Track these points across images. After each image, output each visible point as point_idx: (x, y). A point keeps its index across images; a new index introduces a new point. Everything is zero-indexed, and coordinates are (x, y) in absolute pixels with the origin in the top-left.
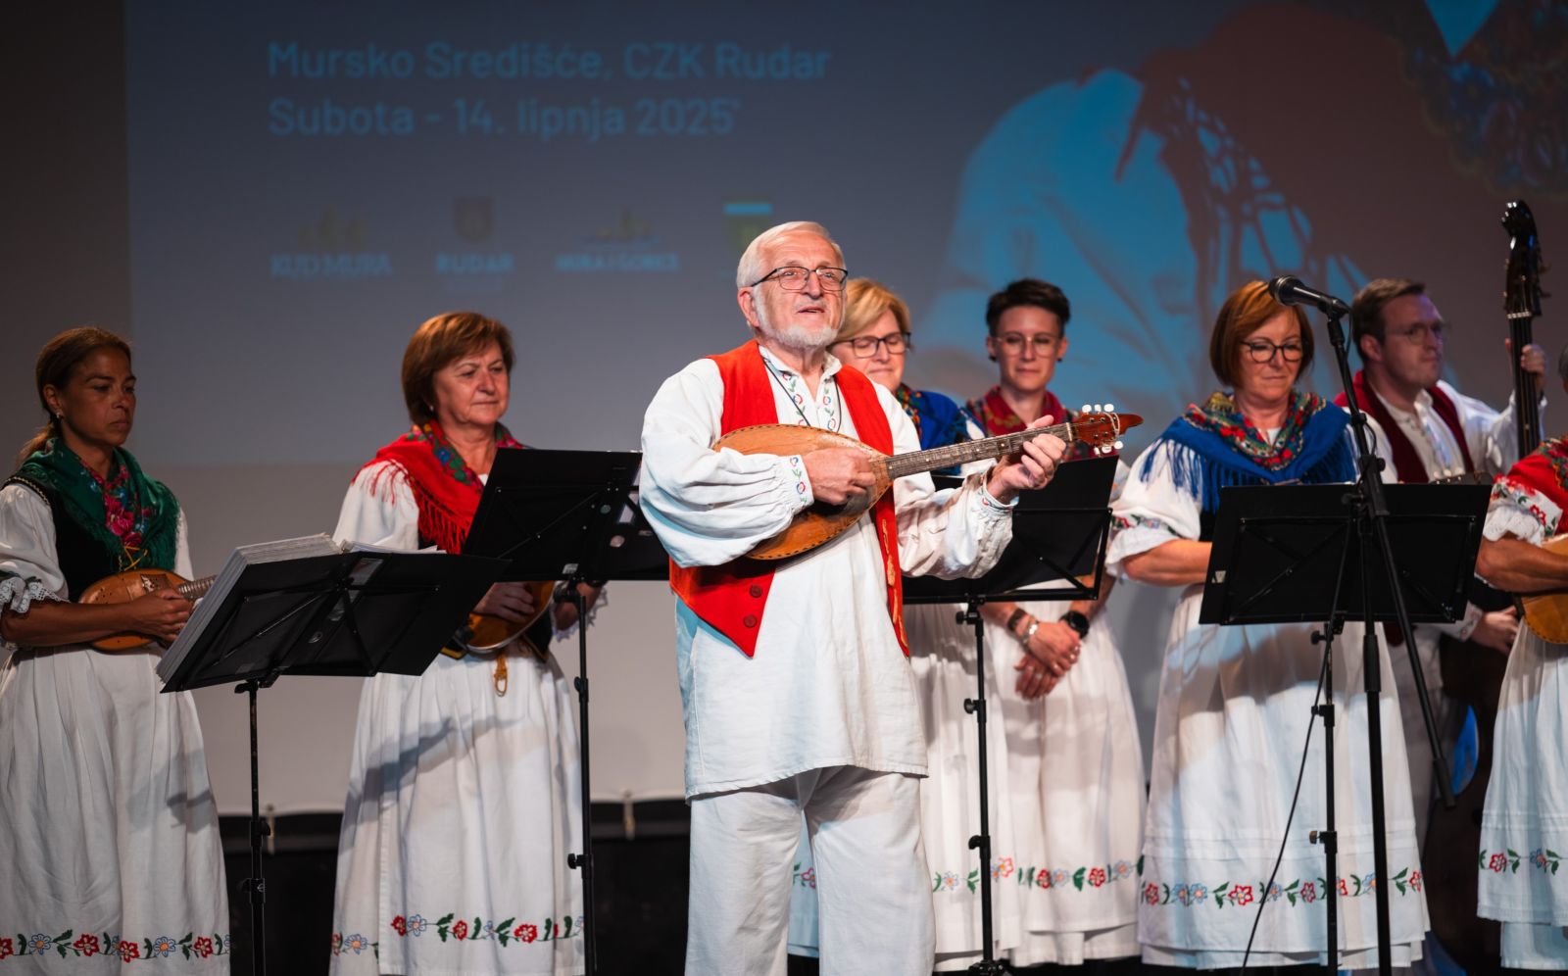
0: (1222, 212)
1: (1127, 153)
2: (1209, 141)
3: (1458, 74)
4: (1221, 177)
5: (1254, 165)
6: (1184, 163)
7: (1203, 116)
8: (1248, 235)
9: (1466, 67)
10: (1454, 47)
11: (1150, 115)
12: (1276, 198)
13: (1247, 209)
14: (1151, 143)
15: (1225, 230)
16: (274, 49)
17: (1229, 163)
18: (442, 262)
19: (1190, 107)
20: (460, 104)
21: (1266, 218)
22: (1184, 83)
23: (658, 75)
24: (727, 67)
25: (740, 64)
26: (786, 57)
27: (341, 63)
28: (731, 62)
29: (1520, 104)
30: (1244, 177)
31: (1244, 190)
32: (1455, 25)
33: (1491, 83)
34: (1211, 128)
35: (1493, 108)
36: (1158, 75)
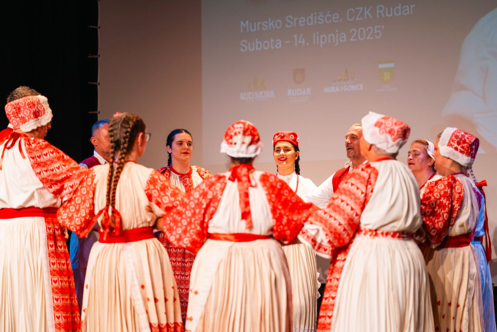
16: (242, 23)
18: (290, 92)
20: (296, 36)
23: (357, 19)
24: (380, 14)
25: (384, 12)
26: (400, 8)
27: (261, 26)
28: (382, 12)
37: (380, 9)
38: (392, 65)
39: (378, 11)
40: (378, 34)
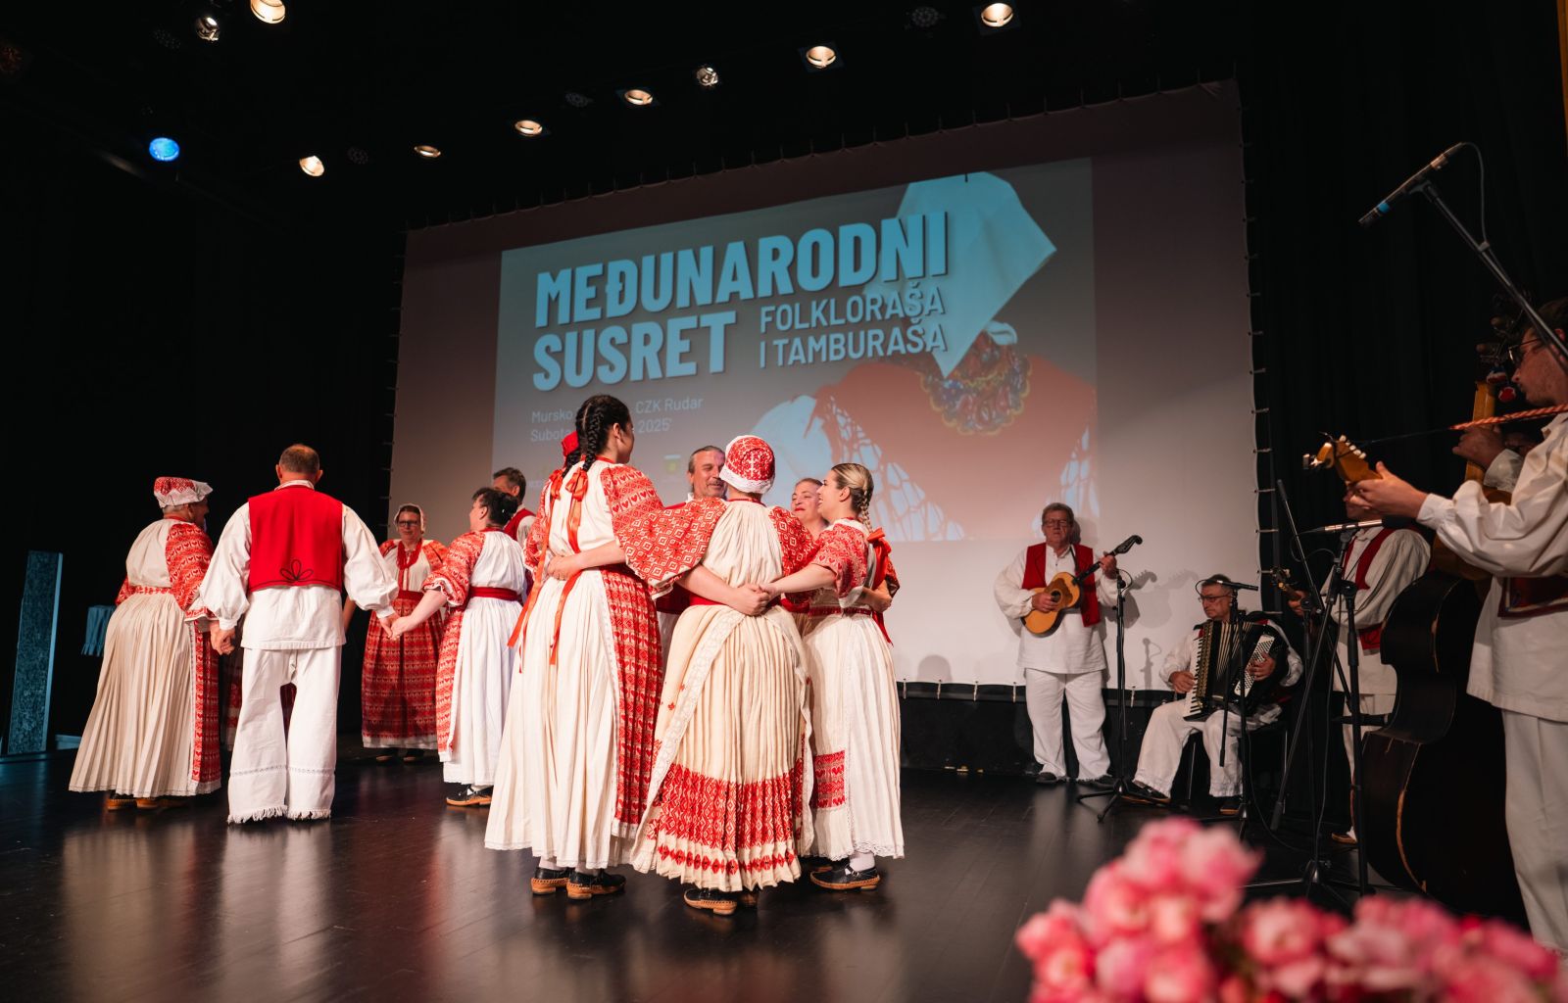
0: (845, 448)
1: (809, 428)
2: (841, 421)
3: (947, 385)
4: (845, 434)
5: (859, 428)
6: (831, 429)
7: (839, 411)
8: (856, 456)
9: (951, 382)
10: (945, 374)
11: (818, 411)
12: (868, 441)
13: (855, 446)
14: (818, 422)
15: (846, 456)
17: (849, 428)
19: (834, 408)
21: (862, 449)
22: (832, 399)
23: (647, 411)
24: (668, 407)
25: (673, 406)
26: (688, 401)
27: (552, 417)
28: (670, 405)
29: (974, 395)
30: (855, 433)
31: (854, 439)
32: (947, 364)
33: (962, 387)
34: (842, 415)
35: (962, 397)
36: (822, 396)
37: (669, 402)
38: (678, 457)
39: (666, 405)
40: (666, 427)
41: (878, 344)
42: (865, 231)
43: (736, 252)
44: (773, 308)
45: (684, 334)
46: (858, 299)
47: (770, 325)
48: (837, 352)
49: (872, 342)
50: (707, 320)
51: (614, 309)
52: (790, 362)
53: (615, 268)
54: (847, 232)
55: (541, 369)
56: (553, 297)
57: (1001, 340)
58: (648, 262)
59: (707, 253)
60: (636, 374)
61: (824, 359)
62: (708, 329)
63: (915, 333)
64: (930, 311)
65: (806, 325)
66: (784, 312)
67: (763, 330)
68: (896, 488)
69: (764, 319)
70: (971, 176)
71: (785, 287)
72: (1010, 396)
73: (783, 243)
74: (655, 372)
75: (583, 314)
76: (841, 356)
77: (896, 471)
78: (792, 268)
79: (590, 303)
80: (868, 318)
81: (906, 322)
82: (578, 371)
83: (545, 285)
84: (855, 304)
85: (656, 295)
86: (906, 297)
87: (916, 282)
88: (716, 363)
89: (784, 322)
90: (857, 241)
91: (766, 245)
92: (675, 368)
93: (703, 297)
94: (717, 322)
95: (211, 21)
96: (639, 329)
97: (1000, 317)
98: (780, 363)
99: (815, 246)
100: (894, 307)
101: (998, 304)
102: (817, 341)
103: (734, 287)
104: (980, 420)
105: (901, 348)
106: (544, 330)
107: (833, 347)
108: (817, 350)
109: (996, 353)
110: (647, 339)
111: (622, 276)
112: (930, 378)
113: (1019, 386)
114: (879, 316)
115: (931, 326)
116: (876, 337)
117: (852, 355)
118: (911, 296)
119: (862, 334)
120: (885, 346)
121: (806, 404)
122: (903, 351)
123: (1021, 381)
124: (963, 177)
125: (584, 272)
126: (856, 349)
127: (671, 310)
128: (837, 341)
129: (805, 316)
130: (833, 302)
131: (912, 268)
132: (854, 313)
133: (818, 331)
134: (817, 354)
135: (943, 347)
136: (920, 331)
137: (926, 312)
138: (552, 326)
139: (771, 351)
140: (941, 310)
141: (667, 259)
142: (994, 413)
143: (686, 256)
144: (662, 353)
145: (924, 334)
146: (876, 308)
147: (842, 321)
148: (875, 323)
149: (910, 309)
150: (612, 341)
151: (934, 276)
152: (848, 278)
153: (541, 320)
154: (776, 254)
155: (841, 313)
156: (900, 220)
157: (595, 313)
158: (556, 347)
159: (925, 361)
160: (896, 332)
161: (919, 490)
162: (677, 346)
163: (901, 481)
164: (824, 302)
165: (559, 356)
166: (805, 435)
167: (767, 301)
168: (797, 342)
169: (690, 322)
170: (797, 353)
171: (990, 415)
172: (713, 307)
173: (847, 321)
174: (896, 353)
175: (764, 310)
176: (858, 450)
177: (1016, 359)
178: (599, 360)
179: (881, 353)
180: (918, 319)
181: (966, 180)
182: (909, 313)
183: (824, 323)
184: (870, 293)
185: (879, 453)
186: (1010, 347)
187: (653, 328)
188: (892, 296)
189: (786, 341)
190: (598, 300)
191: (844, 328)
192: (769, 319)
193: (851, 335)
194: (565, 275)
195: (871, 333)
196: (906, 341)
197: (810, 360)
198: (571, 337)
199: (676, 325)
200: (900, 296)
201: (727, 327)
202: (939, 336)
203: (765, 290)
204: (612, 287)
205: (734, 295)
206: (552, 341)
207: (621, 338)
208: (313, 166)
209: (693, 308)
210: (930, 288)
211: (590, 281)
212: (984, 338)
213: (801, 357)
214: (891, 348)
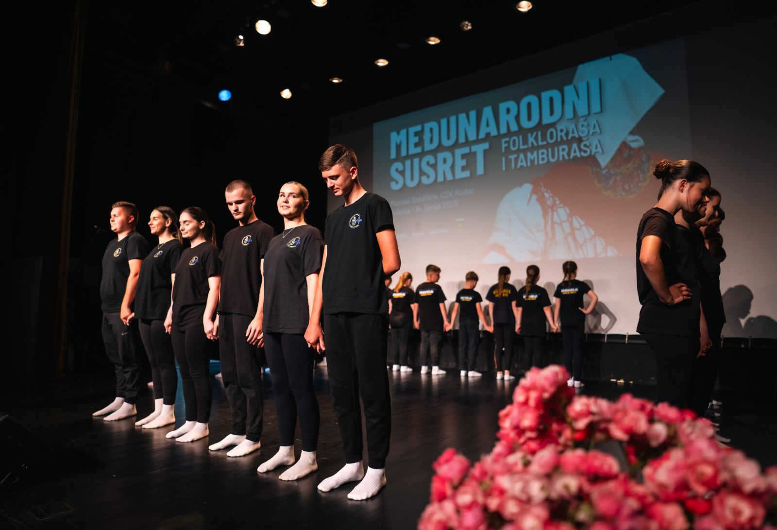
0: (549, 210)
1: (529, 200)
2: (547, 195)
3: (604, 172)
4: (549, 202)
5: (556, 199)
6: (542, 201)
7: (545, 190)
8: (555, 213)
9: (606, 170)
10: (603, 166)
11: (534, 191)
12: (561, 205)
13: (555, 208)
14: (534, 197)
15: (550, 214)
17: (551, 199)
19: (543, 189)
20: (416, 207)
21: (559, 210)
22: (541, 184)
23: (446, 197)
26: (467, 190)
27: (400, 203)
28: (458, 193)
29: (620, 176)
30: (554, 201)
31: (554, 204)
32: (604, 161)
33: (613, 172)
34: (547, 192)
35: (613, 178)
36: (536, 183)
39: (456, 193)
40: (456, 204)
41: (565, 153)
42: (555, 94)
43: (488, 112)
44: (507, 139)
45: (463, 156)
46: (553, 130)
47: (507, 148)
48: (543, 159)
49: (562, 152)
50: (474, 148)
51: (428, 147)
52: (518, 167)
53: (428, 126)
54: (546, 96)
55: (393, 180)
56: (398, 143)
57: (634, 145)
58: (444, 121)
59: (473, 114)
60: (440, 179)
61: (536, 163)
62: (475, 153)
63: (585, 145)
64: (593, 133)
65: (526, 147)
66: (514, 141)
67: (503, 150)
68: (577, 229)
69: (504, 145)
70: (613, 57)
71: (514, 128)
72: (641, 175)
73: (512, 105)
74: (449, 177)
75: (413, 150)
76: (546, 160)
77: (577, 220)
78: (517, 118)
79: (416, 145)
80: (559, 139)
81: (580, 140)
82: (412, 179)
83: (394, 138)
84: (552, 133)
85: (449, 138)
86: (580, 127)
87: (584, 118)
88: (480, 170)
89: (514, 145)
90: (551, 99)
91: (503, 107)
92: (460, 174)
93: (472, 137)
94: (480, 149)
95: (241, 37)
96: (441, 156)
97: (633, 133)
98: (513, 167)
99: (529, 105)
100: (573, 132)
101: (632, 125)
102: (532, 154)
103: (487, 130)
104: (624, 190)
105: (578, 154)
106: (395, 160)
107: (541, 157)
108: (532, 158)
109: (632, 152)
110: (445, 161)
111: (431, 130)
112: (595, 169)
113: (646, 169)
114: (565, 138)
115: (595, 141)
116: (564, 150)
117: (552, 160)
118: (582, 126)
119: (556, 149)
120: (569, 154)
121: (528, 188)
122: (579, 156)
123: (646, 166)
124: (608, 58)
125: (413, 130)
126: (553, 157)
127: (456, 145)
128: (543, 153)
129: (525, 142)
130: (539, 133)
131: (582, 111)
132: (551, 138)
133: (533, 149)
134: (532, 162)
135: (601, 152)
136: (588, 144)
137: (591, 133)
138: (399, 158)
139: (508, 162)
140: (599, 132)
141: (453, 119)
142: (632, 186)
143: (462, 117)
144: (453, 168)
145: (590, 145)
146: (563, 134)
147: (545, 143)
148: (562, 142)
149: (582, 133)
150: (428, 163)
151: (595, 114)
152: (547, 120)
153: (393, 155)
154: (508, 111)
155: (544, 138)
156: (574, 86)
157: (419, 150)
158: (401, 168)
159: (592, 160)
160: (575, 146)
161: (590, 229)
162: (460, 163)
163: (581, 226)
164: (535, 134)
165: (402, 173)
166: (528, 204)
167: (505, 136)
168: (522, 156)
169: (466, 150)
170: (522, 162)
171: (630, 187)
172: (478, 141)
173: (548, 143)
174: (575, 157)
175: (504, 140)
176: (556, 210)
177: (644, 155)
178: (422, 173)
179: (567, 157)
180: (586, 138)
181: (611, 59)
182: (581, 135)
183: (535, 144)
184: (559, 127)
185: (568, 211)
186: (640, 149)
187: (447, 155)
188: (572, 126)
189: (515, 156)
190: (420, 143)
191: (546, 147)
192: (506, 145)
193: (550, 150)
194: (403, 132)
195: (561, 147)
196: (580, 150)
197: (529, 164)
198: (408, 163)
199: (459, 152)
200: (576, 126)
201: (485, 151)
202: (599, 146)
203: (503, 130)
204: (427, 136)
205: (488, 134)
206: (398, 165)
207: (432, 161)
208: (286, 94)
209: (468, 143)
210: (593, 121)
211: (416, 134)
212: (624, 145)
213: (524, 164)
214: (572, 155)
